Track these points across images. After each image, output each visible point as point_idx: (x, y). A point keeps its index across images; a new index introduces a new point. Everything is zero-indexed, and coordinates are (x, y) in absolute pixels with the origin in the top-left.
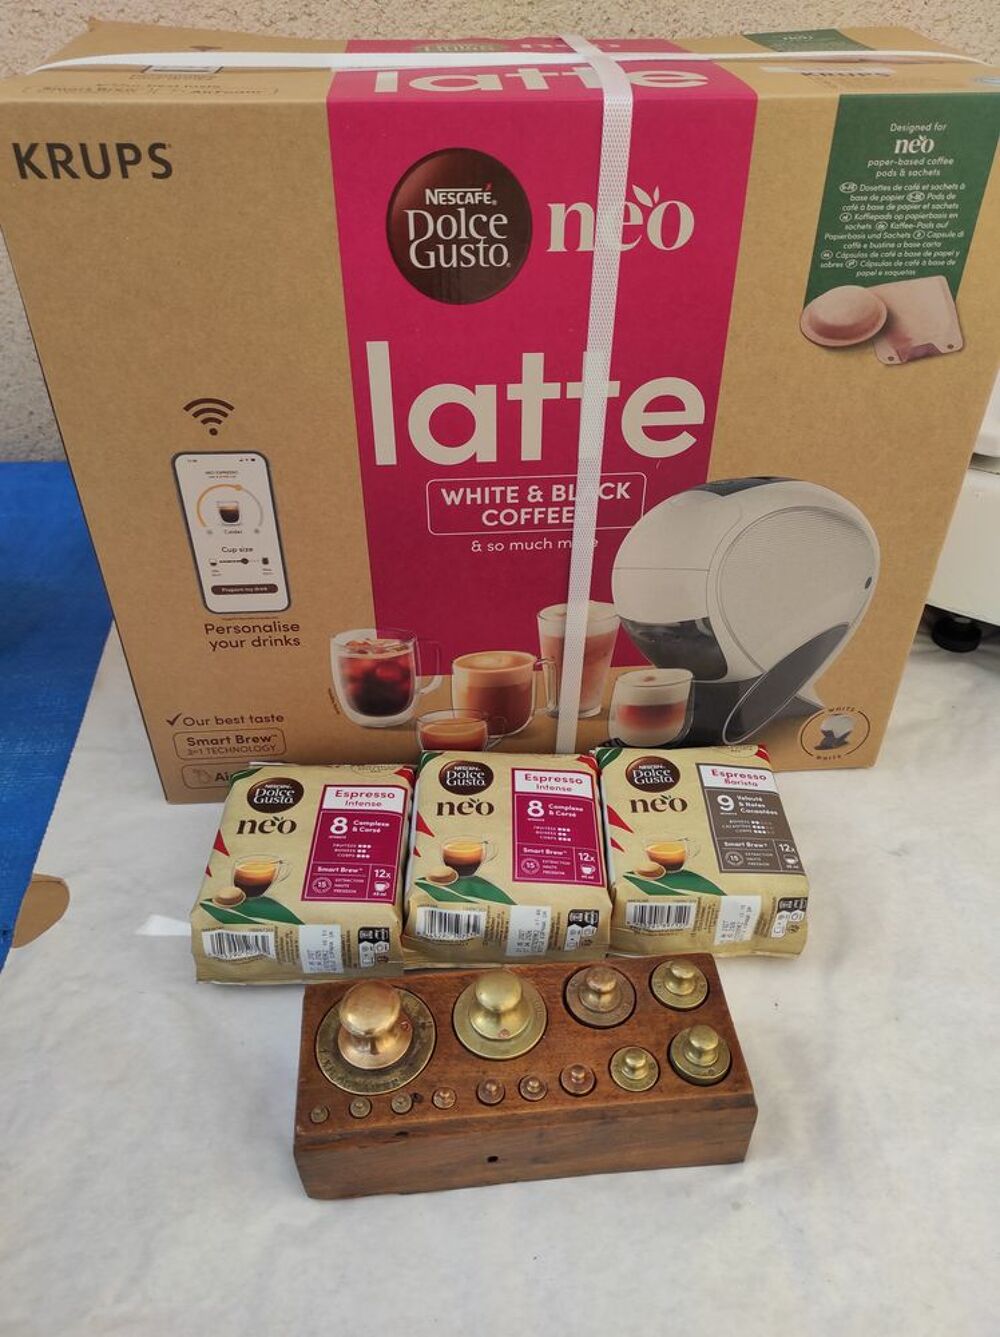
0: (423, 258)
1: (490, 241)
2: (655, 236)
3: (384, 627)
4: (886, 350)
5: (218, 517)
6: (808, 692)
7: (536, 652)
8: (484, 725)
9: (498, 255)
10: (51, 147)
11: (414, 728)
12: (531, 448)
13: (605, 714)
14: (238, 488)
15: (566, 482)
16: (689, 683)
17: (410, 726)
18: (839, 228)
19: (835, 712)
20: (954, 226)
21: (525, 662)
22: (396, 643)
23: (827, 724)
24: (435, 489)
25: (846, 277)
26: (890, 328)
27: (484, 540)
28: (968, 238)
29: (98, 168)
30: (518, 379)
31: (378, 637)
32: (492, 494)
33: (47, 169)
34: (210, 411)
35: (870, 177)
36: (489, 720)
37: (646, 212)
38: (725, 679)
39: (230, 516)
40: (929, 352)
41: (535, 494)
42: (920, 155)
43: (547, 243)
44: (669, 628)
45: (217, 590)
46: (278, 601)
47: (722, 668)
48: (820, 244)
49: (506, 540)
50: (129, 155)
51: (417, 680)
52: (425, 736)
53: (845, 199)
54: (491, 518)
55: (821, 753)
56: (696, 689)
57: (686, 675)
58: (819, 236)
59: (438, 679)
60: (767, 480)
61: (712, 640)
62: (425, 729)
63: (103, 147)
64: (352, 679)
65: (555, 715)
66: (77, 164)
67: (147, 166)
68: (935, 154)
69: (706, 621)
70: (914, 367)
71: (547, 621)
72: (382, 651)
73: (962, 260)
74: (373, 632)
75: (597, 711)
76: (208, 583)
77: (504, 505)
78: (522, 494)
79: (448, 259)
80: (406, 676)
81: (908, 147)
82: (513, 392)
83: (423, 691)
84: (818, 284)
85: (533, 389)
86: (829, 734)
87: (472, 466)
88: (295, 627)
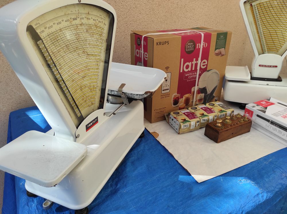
0: (187, 50)
3: (178, 93)
4: (220, 55)
8: (185, 105)
9: (193, 49)
12: (193, 69)
14: (168, 77)
15: (196, 72)
17: (178, 106)
18: (217, 44)
19: (216, 97)
21: (190, 95)
22: (179, 95)
24: (185, 74)
26: (221, 53)
27: (188, 80)
28: (226, 44)
34: (167, 68)
35: (219, 40)
37: (204, 44)
39: (166, 80)
40: (223, 55)
43: (196, 47)
44: (203, 88)
46: (168, 91)
47: (207, 93)
48: (216, 46)
49: (190, 79)
53: (217, 42)
54: (189, 77)
56: (204, 96)
57: (204, 94)
59: (182, 99)
60: (211, 70)
61: (206, 89)
64: (174, 100)
65: (192, 102)
66: (161, 44)
67: (167, 43)
68: (223, 37)
69: (206, 87)
70: (222, 57)
72: (177, 96)
73: (225, 46)
76: (162, 89)
77: (191, 75)
79: (189, 50)
80: (179, 99)
81: (221, 37)
82: (193, 63)
83: (180, 101)
84: (216, 49)
85: (194, 62)
86: (216, 100)
87: (188, 71)
88: (169, 94)
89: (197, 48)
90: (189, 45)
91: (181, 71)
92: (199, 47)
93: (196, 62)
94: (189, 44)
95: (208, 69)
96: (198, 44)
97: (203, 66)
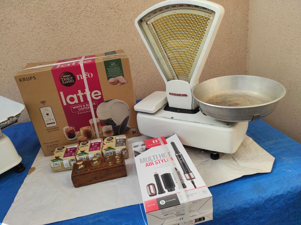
0: (64, 83)
1: (71, 80)
2: (89, 77)
3: (70, 125)
4: (119, 84)
5: (46, 115)
6: (128, 126)
7: (90, 126)
9: (72, 81)
10: (23, 78)
11: (77, 139)
12: (82, 100)
13: (102, 133)
14: (48, 111)
15: (87, 104)
16: (112, 127)
18: (108, 73)
19: (133, 128)
20: (121, 71)
21: (89, 128)
22: (72, 128)
24: (72, 107)
25: (111, 77)
26: (118, 81)
27: (79, 112)
28: (123, 71)
29: (28, 79)
30: (78, 93)
31: (69, 127)
32: (79, 107)
33: (23, 80)
34: (43, 102)
35: (110, 67)
36: (87, 137)
37: (87, 74)
38: (116, 126)
39: (48, 114)
40: (124, 83)
41: (84, 106)
44: (106, 120)
46: (55, 124)
47: (115, 124)
48: (107, 75)
49: (82, 112)
50: (31, 78)
51: (76, 132)
52: (79, 140)
53: (108, 70)
54: (79, 109)
55: (133, 134)
56: (113, 128)
57: (111, 126)
58: (107, 74)
59: (78, 132)
60: (111, 100)
61: (113, 121)
63: (28, 78)
64: (67, 134)
65: (96, 134)
66: (26, 79)
68: (115, 65)
69: (111, 118)
70: (123, 85)
71: (90, 121)
72: (70, 129)
73: (123, 74)
74: (68, 127)
75: (101, 133)
76: (46, 123)
77: (81, 108)
78: (82, 106)
79: (67, 82)
80: (74, 132)
81: (112, 64)
82: (78, 95)
83: (77, 134)
84: (108, 78)
85: (80, 94)
86: (133, 131)
87: (75, 104)
88: (58, 128)
89: (79, 79)
90: (65, 78)
91: (65, 104)
92: (82, 78)
93: (83, 94)
94: (64, 76)
95: (105, 100)
96: (78, 76)
97: (96, 97)
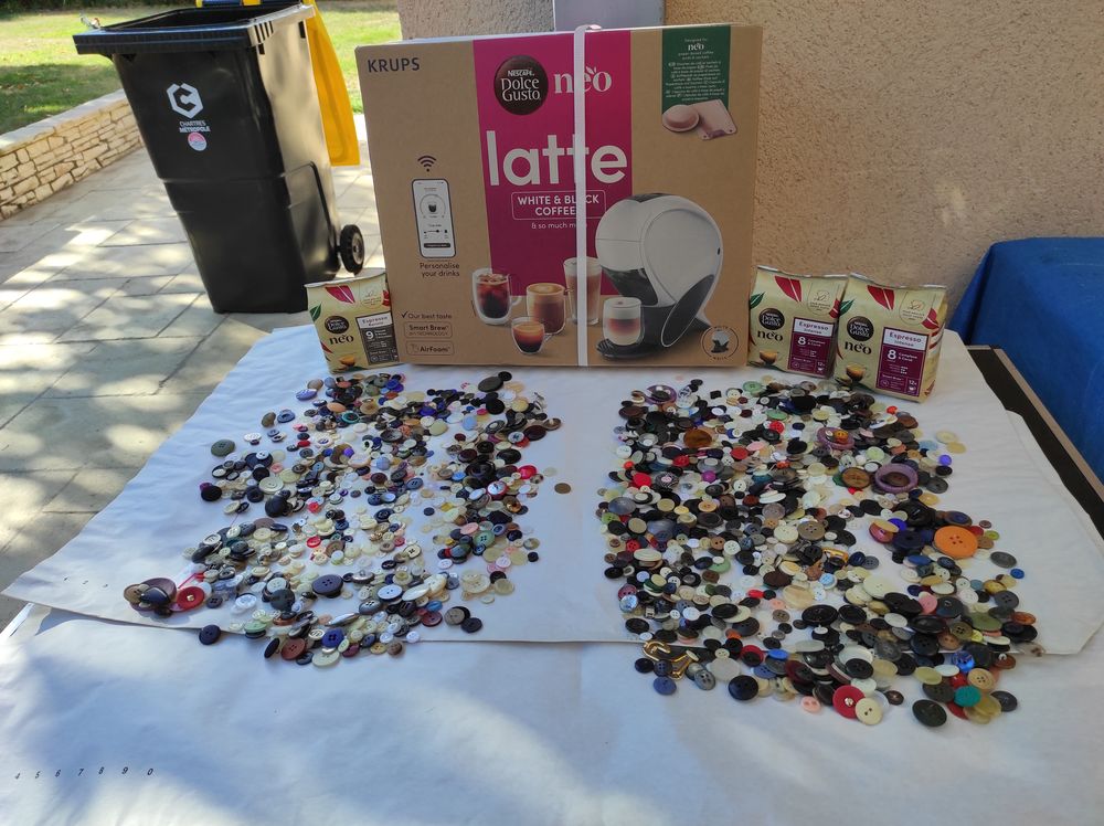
0: (508, 97)
1: (533, 89)
2: (597, 86)
3: (496, 269)
4: (701, 133)
5: (428, 210)
6: (701, 315)
7: (564, 284)
8: (542, 327)
9: (536, 96)
11: (510, 326)
12: (554, 178)
13: (600, 324)
14: (436, 195)
15: (570, 194)
16: (639, 308)
17: (508, 325)
18: (671, 80)
19: (718, 328)
20: (720, 78)
21: (558, 290)
22: (500, 277)
23: (715, 336)
24: (515, 197)
25: (678, 101)
26: (701, 123)
27: (537, 223)
28: (727, 82)
29: (394, 67)
30: (547, 147)
31: (494, 273)
32: (539, 200)
33: (378, 68)
35: (679, 60)
36: (545, 323)
37: (592, 77)
38: (657, 306)
39: (433, 209)
40: (721, 134)
41: (557, 200)
42: (698, 51)
43: (555, 90)
44: (625, 273)
45: (426, 246)
46: (449, 252)
47: (654, 299)
48: (665, 88)
49: (547, 222)
50: (405, 62)
51: (511, 298)
52: (515, 331)
53: (672, 69)
54: (540, 211)
55: (714, 356)
56: (644, 310)
57: (638, 301)
58: (664, 85)
59: (520, 298)
60: (659, 195)
61: (647, 282)
62: (516, 327)
63: (397, 60)
64: (481, 295)
65: (576, 323)
66: (388, 66)
67: (411, 66)
68: (705, 50)
69: (643, 270)
70: (716, 140)
71: (568, 265)
72: (494, 281)
73: (727, 93)
74: (491, 270)
75: (596, 321)
76: (423, 242)
77: (544, 205)
78: (552, 200)
79: (517, 97)
80: (506, 295)
81: (694, 47)
82: (545, 152)
83: (514, 304)
84: (667, 104)
85: (553, 151)
87: (529, 186)
90: (512, 79)
91: (495, 181)
93: (561, 152)
95: (636, 191)
97: (606, 171)
